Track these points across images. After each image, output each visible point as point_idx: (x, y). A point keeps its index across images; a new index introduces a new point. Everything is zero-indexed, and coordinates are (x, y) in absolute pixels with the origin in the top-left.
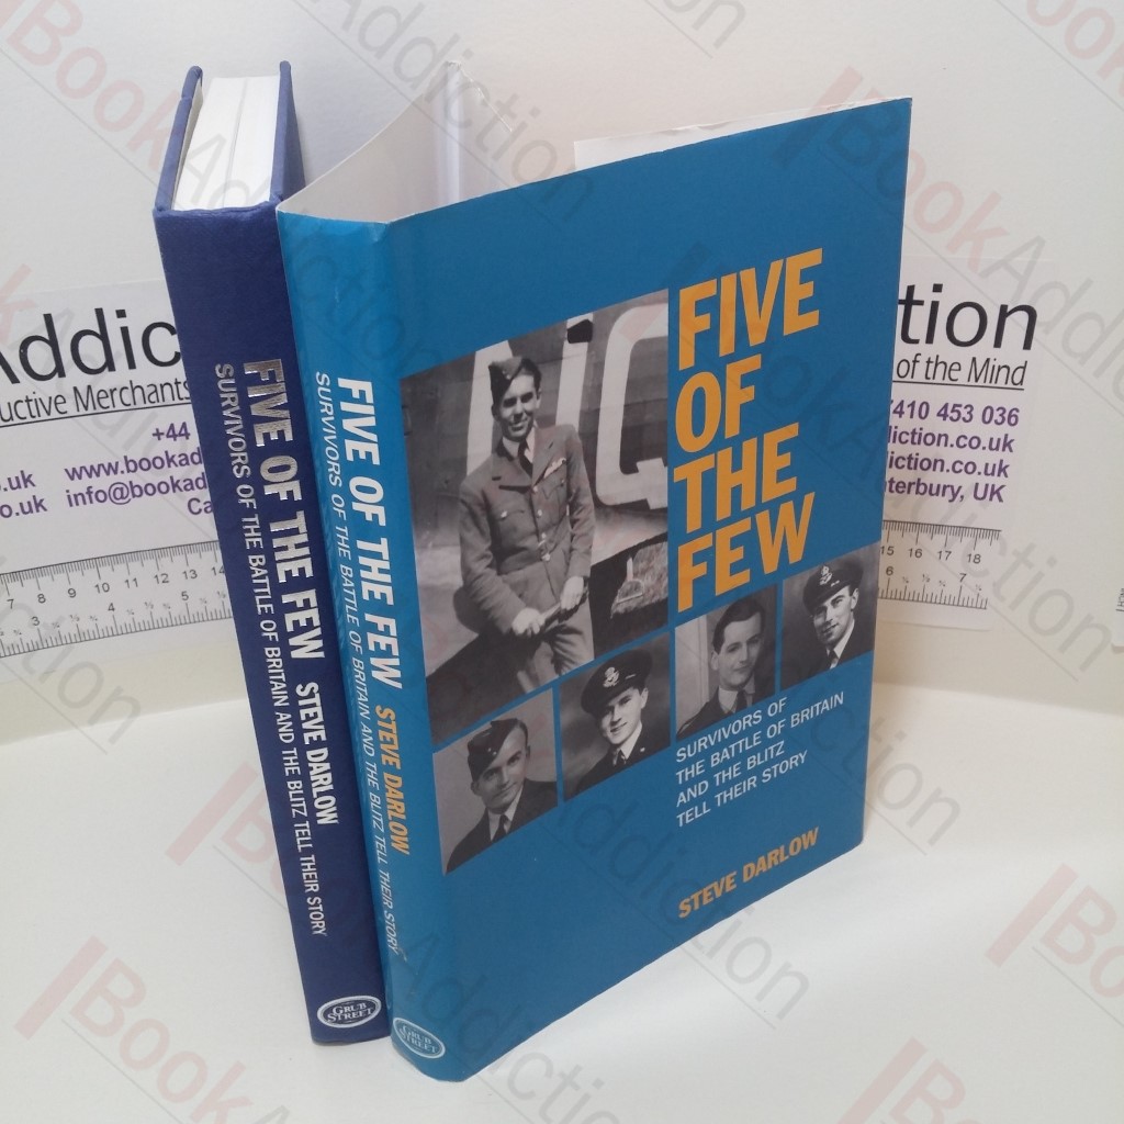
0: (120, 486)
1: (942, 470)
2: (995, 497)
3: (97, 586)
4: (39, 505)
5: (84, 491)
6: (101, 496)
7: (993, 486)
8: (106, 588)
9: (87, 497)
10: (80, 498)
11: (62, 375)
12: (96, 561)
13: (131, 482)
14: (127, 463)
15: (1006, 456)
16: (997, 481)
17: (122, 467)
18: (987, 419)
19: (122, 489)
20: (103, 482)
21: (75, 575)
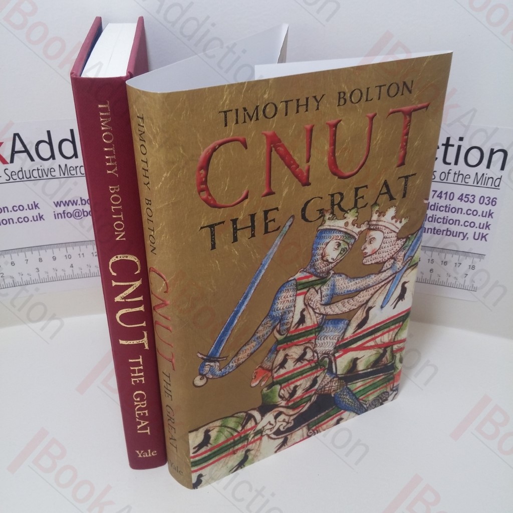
0: (78, 211)
1: (459, 225)
2: (483, 239)
3: (66, 256)
4: (41, 217)
5: (62, 212)
6: (69, 215)
7: (483, 234)
8: (70, 257)
9: (63, 215)
10: (59, 215)
11: (54, 158)
12: (66, 244)
13: (83, 210)
14: (81, 200)
15: (489, 220)
16: (484, 231)
17: (79, 202)
18: (481, 202)
19: (79, 212)
20: (71, 209)
21: (56, 251)
